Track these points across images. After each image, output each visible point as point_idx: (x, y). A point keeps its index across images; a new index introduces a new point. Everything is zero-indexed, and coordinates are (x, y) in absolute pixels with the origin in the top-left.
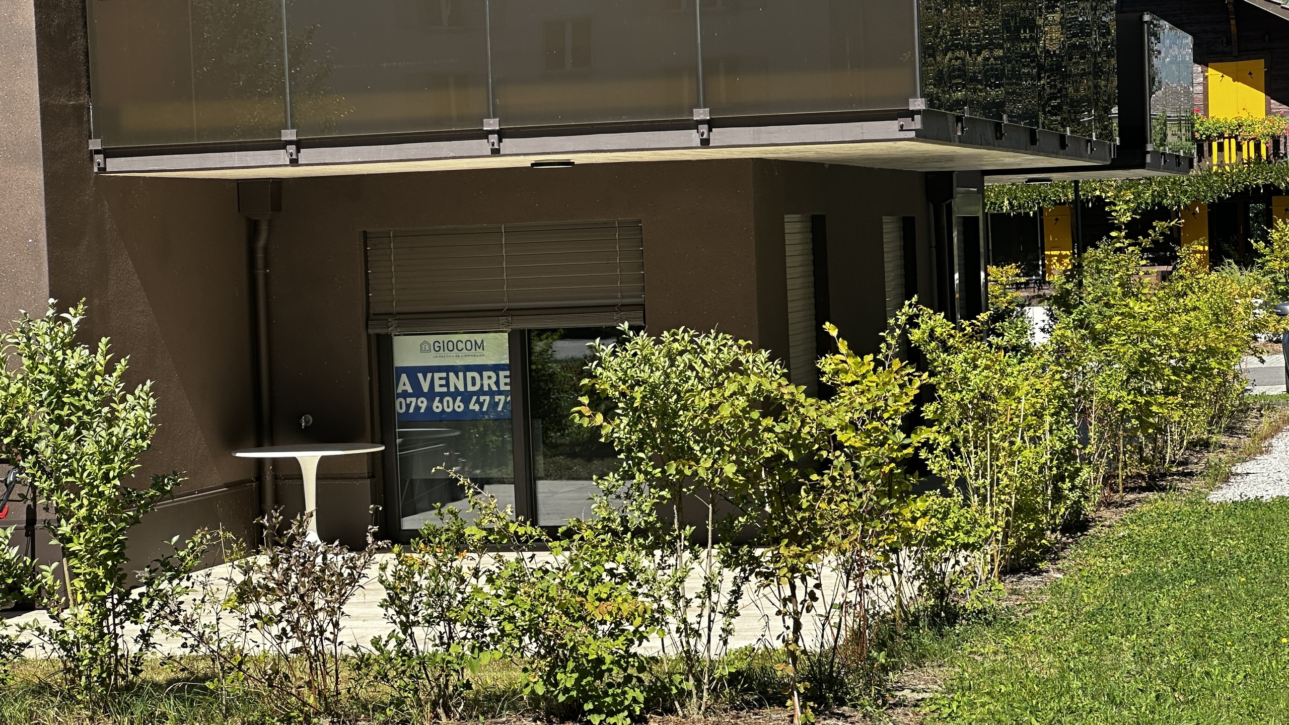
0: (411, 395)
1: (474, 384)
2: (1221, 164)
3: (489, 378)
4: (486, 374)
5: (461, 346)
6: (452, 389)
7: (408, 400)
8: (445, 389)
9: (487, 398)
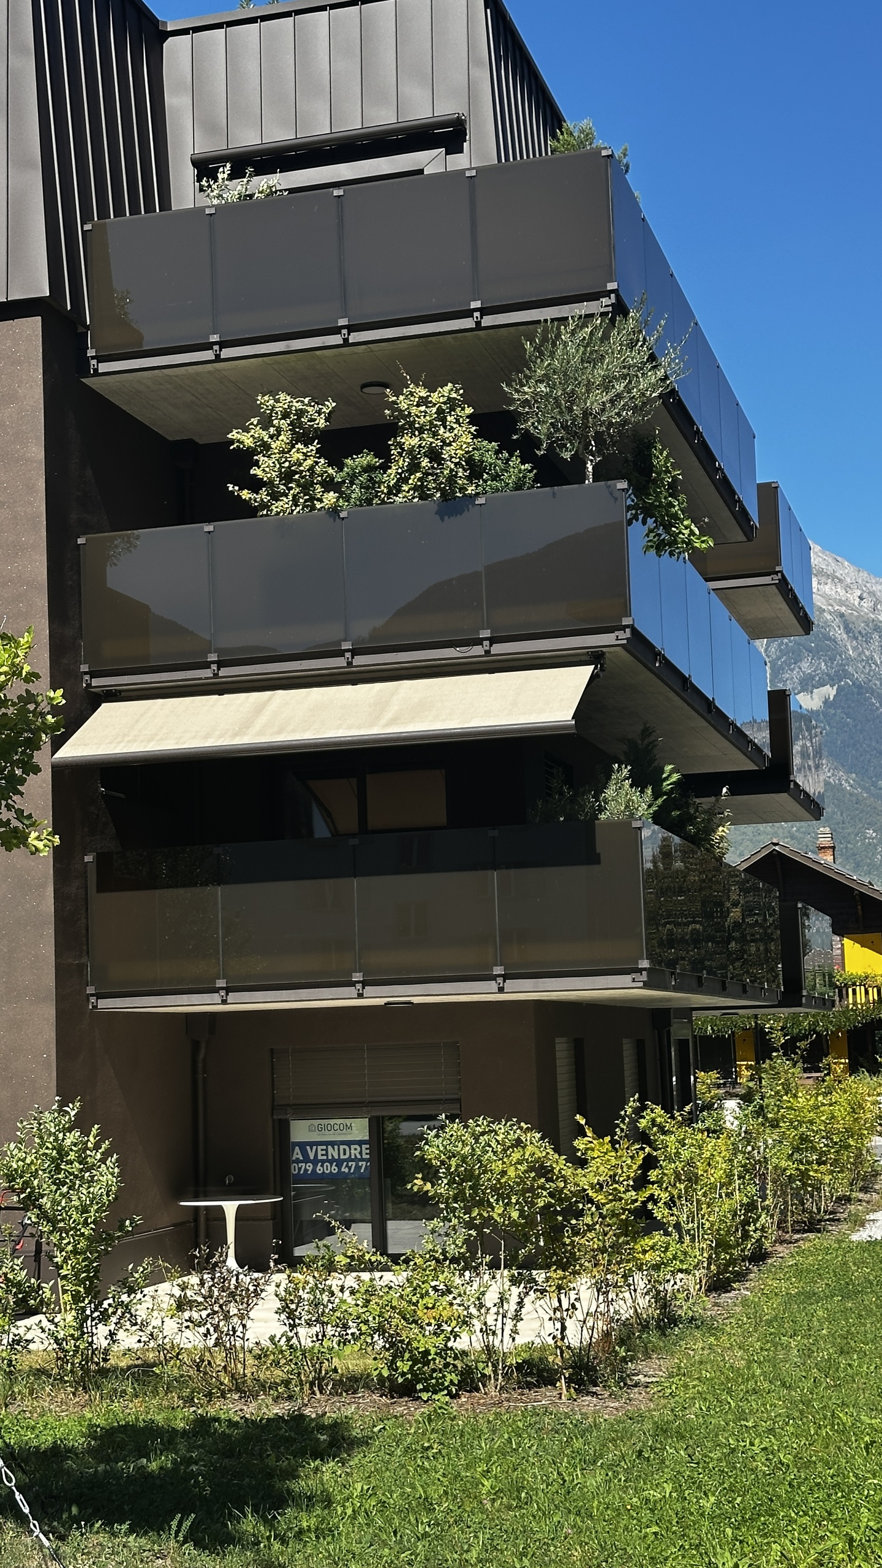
0: (302, 1162)
1: (345, 1154)
2: (855, 1003)
3: (355, 1149)
4: (353, 1147)
5: (336, 1127)
6: (330, 1157)
7: (300, 1165)
8: (325, 1157)
9: (354, 1163)
